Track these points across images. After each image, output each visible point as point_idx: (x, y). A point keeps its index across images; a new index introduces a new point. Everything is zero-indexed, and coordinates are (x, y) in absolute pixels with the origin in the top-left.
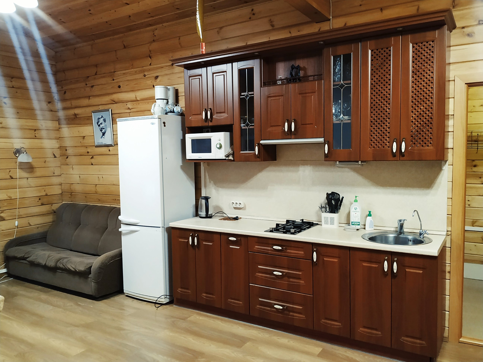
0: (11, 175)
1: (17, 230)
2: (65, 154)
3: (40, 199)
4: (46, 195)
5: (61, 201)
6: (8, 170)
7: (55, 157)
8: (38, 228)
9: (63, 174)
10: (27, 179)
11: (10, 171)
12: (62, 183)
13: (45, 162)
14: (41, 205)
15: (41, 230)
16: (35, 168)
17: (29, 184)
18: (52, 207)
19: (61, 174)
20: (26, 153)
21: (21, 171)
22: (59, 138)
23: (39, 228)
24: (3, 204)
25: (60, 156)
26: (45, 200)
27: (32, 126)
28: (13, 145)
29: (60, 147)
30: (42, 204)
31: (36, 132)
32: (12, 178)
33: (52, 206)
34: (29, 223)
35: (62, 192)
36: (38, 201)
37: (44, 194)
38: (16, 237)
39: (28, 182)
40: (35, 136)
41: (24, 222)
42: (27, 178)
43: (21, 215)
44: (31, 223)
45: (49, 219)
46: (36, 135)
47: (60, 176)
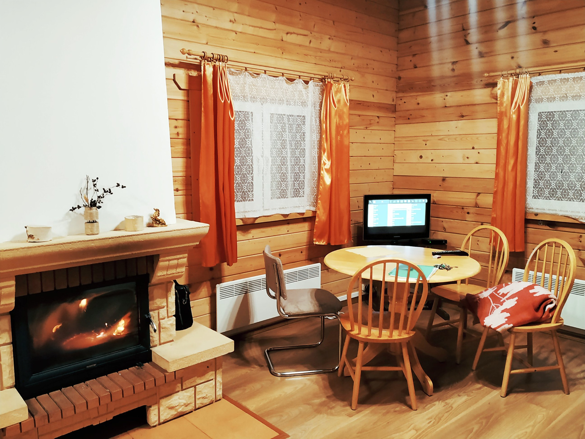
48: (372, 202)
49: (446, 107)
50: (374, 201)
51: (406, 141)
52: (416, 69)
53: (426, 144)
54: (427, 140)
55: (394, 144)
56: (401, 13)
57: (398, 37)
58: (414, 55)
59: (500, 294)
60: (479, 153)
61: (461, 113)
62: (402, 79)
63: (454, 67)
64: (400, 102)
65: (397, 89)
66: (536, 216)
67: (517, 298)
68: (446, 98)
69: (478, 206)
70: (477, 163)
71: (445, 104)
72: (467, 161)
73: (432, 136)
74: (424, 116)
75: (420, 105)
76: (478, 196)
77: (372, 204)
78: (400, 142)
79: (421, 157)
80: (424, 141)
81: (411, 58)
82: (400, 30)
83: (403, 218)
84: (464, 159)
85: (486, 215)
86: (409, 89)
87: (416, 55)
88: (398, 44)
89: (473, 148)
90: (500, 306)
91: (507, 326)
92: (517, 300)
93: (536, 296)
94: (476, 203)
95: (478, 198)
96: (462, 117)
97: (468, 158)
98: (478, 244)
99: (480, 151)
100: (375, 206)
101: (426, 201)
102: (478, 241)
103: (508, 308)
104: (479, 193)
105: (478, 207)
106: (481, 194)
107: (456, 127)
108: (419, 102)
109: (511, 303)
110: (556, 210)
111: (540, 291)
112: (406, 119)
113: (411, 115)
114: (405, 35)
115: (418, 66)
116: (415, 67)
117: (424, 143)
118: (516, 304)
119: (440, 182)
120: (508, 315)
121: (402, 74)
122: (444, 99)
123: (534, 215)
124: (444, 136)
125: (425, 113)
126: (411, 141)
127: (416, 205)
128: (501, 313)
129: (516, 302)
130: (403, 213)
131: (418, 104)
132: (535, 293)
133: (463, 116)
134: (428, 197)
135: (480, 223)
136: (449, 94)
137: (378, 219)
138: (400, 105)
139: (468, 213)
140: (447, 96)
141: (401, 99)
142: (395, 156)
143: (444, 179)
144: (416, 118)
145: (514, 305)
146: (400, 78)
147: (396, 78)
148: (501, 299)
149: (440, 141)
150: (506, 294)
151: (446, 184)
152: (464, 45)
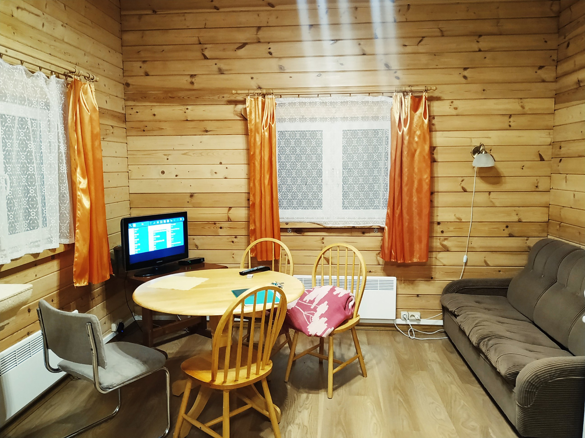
0: (464, 187)
1: (465, 268)
2: (558, 155)
3: (507, 227)
4: (520, 221)
5: (545, 234)
6: (461, 179)
7: (542, 159)
8: (500, 271)
9: (553, 189)
10: (489, 194)
11: (463, 181)
12: (550, 204)
13: (523, 168)
14: (508, 236)
15: (503, 276)
16: (503, 178)
17: (492, 202)
18: (527, 242)
19: (550, 189)
20: (486, 152)
21: (479, 180)
22: (554, 127)
23: (501, 273)
24: (449, 228)
25: (552, 158)
26: (515, 229)
27: (506, 110)
28: (471, 140)
29: (553, 142)
30: (511, 236)
31: (511, 119)
32: (465, 191)
33: (527, 240)
34: (485, 262)
35: (549, 220)
36: (504, 230)
37: (515, 219)
38: (463, 278)
39: (490, 198)
40: (510, 126)
41: (477, 259)
42: (490, 192)
43: (473, 248)
44: (488, 262)
45: (521, 260)
46: (511, 124)
47: (549, 191)
48: (132, 226)
49: (187, 120)
50: (134, 225)
51: (143, 155)
52: (148, 77)
53: (168, 159)
54: (169, 155)
55: (127, 158)
56: (123, 13)
57: (121, 39)
58: (144, 62)
59: (307, 302)
60: (227, 168)
61: (204, 128)
62: (131, 87)
63: (193, 80)
64: (130, 111)
65: (125, 96)
66: (287, 224)
67: (326, 302)
68: (187, 111)
69: (230, 219)
70: (225, 178)
71: (186, 117)
72: (215, 176)
73: (174, 150)
74: (163, 129)
75: (156, 116)
76: (229, 210)
77: (132, 228)
78: (135, 156)
79: (163, 172)
80: (165, 155)
81: (140, 64)
82: (123, 31)
83: (163, 240)
84: (212, 175)
85: (239, 228)
86: (142, 98)
87: (147, 62)
88: (122, 46)
89: (221, 163)
90: (315, 312)
91: (330, 330)
92: (327, 304)
93: (341, 297)
94: (229, 218)
95: (230, 212)
96: (206, 132)
97: (216, 173)
98: (233, 257)
99: (227, 166)
100: (136, 229)
101: (182, 219)
102: (233, 254)
103: (323, 313)
104: (230, 208)
105: (231, 221)
106: (232, 208)
107: (201, 142)
108: (155, 113)
109: (323, 308)
110: (303, 218)
111: (341, 292)
112: (141, 131)
113: (146, 126)
114: (129, 37)
115: (150, 74)
116: (147, 74)
117: (166, 157)
118: (328, 308)
119: (188, 199)
120: (326, 319)
121: (130, 81)
122: (185, 112)
123: (285, 224)
124: (188, 151)
125: (163, 125)
126: (149, 154)
127: (175, 224)
128: (320, 319)
129: (328, 306)
130: (163, 235)
131: (154, 115)
132: (338, 294)
133: (207, 131)
134: (184, 215)
135: (234, 237)
136: (189, 107)
137: (139, 244)
138: (131, 114)
139: (221, 228)
140: (187, 109)
141: (132, 109)
142: (129, 171)
143: (192, 196)
144: (153, 130)
145: (327, 309)
146: (128, 85)
147: (123, 84)
148: (311, 306)
149: (184, 155)
150: (314, 301)
151: (194, 200)
152: (202, 59)
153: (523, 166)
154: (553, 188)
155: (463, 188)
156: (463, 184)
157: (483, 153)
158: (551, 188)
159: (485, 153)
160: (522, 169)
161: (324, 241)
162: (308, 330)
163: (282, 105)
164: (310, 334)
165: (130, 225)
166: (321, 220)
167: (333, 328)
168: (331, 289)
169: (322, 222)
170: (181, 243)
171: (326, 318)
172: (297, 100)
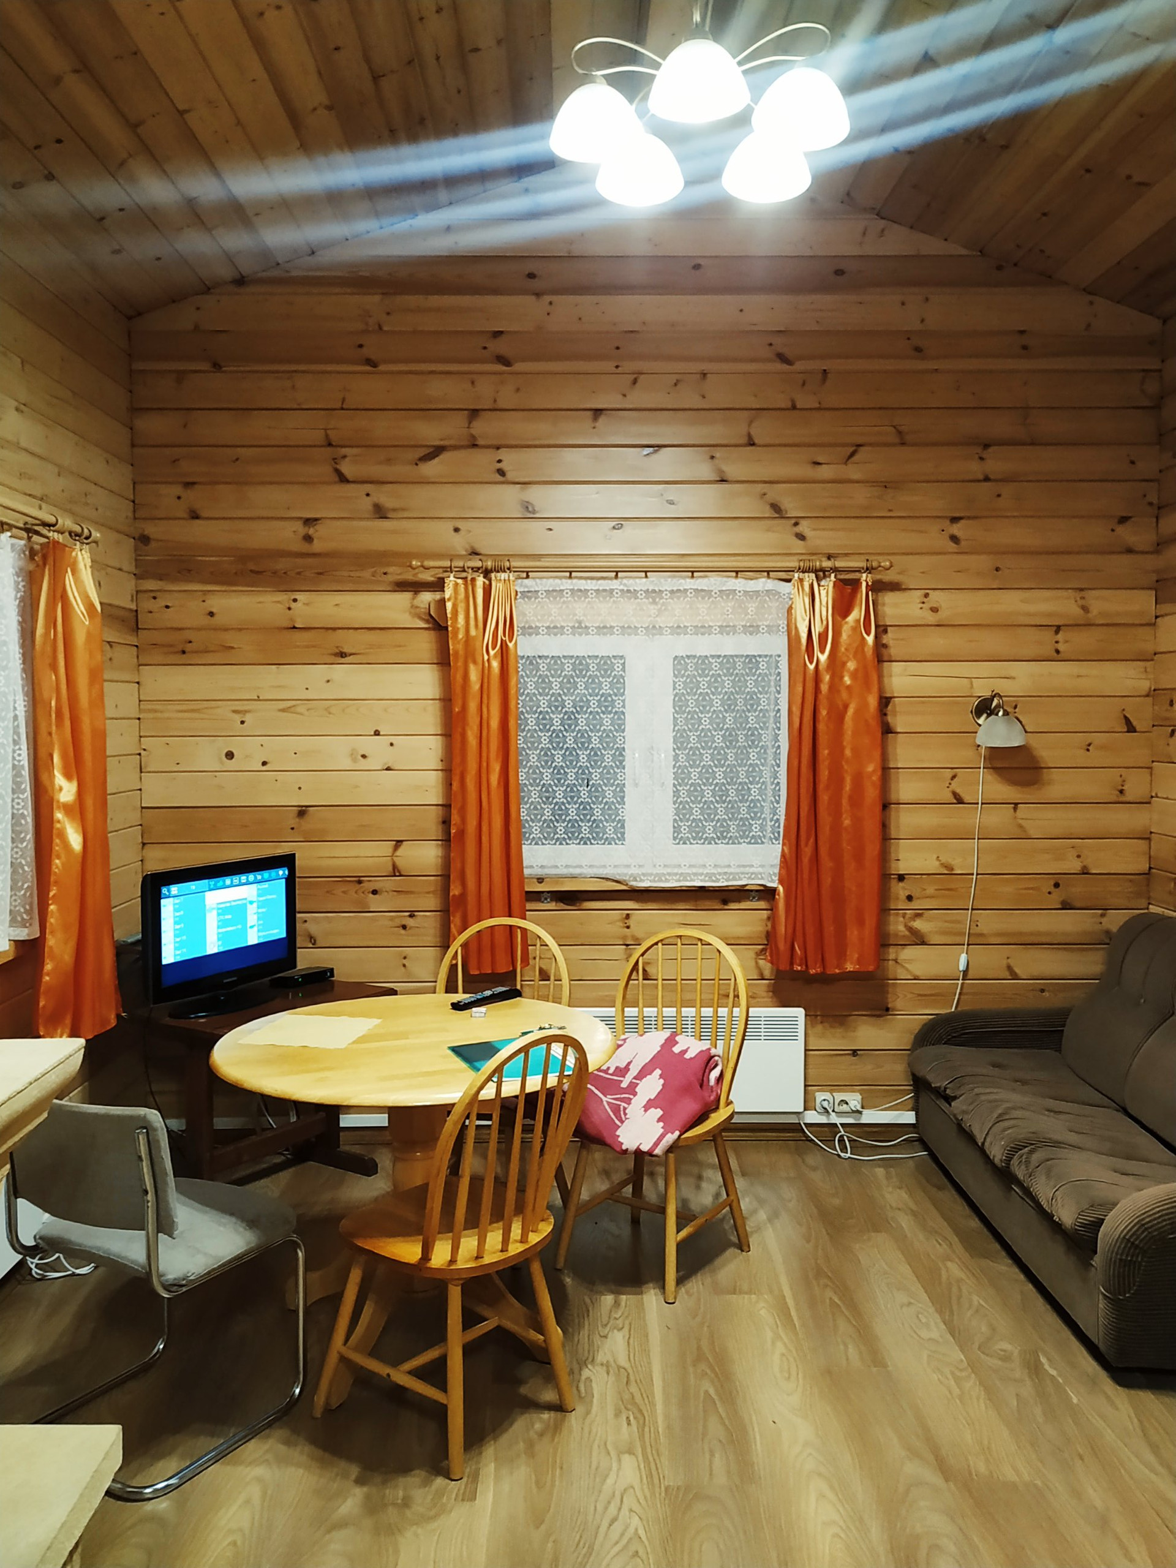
0: (958, 791)
1: (962, 984)
2: (1167, 719)
3: (1057, 885)
4: (1085, 872)
5: (1143, 902)
6: (949, 773)
7: (1131, 729)
8: (1043, 991)
9: (1157, 797)
10: (1015, 809)
11: (954, 777)
12: (1151, 833)
13: (1090, 748)
14: (1060, 906)
15: (1051, 1001)
16: (1045, 770)
17: (1021, 826)
18: (1104, 920)
19: (1152, 797)
20: (1006, 713)
21: (991, 777)
22: (1155, 654)
23: (1046, 994)
24: (925, 890)
25: (1153, 726)
26: (1077, 890)
27: (1050, 615)
28: (972, 683)
29: (1155, 690)
30: (1066, 906)
31: (1060, 637)
32: (960, 801)
33: (1103, 915)
34: (1009, 968)
35: (1150, 868)
36: (1050, 893)
37: (1075, 866)
38: (959, 1009)
39: (1015, 818)
40: (1058, 652)
41: (991, 960)
42: (1016, 804)
43: (981, 935)
44: (1017, 970)
45: (1091, 964)
46: (1061, 647)
47: (1149, 803)
48: (169, 891)
49: (294, 628)
50: (174, 889)
51: (181, 711)
52: (198, 521)
53: (242, 722)
54: (246, 712)
55: (139, 719)
56: (138, 366)
57: (131, 429)
58: (188, 485)
59: (611, 1071)
60: (392, 744)
61: (337, 647)
62: (153, 545)
63: (311, 531)
64: (147, 604)
65: (136, 567)
66: (540, 883)
67: (658, 1072)
68: (293, 605)
69: (399, 872)
70: (388, 769)
71: (292, 620)
72: (363, 764)
73: (258, 699)
74: (232, 648)
75: (216, 618)
76: (396, 848)
77: (169, 897)
78: (159, 715)
79: (230, 755)
80: (234, 712)
81: (178, 490)
82: (135, 410)
83: (240, 927)
84: (355, 760)
85: (419, 893)
86: (179, 572)
87: (196, 486)
88: (133, 445)
89: (377, 733)
90: (631, 1097)
91: (671, 1138)
92: (661, 1076)
93: (691, 1059)
94: (394, 866)
95: (398, 853)
96: (342, 657)
97: (364, 756)
98: (404, 966)
99: (393, 739)
100: (177, 900)
101: (283, 872)
102: (405, 958)
103: (652, 1097)
104: (399, 843)
105: (400, 876)
106: (404, 843)
107: (328, 681)
108: (214, 610)
109: (652, 1086)
110: (581, 867)
111: (691, 1046)
112: (176, 653)
113: (190, 642)
114: (152, 425)
115: (204, 514)
116: (195, 516)
117: (238, 718)
118: (663, 1085)
119: (293, 821)
120: (659, 1112)
121: (151, 530)
122: (289, 609)
123: (535, 880)
124: (294, 703)
125: (230, 639)
126: (193, 711)
127: (265, 885)
128: (646, 1111)
129: (662, 1081)
130: (237, 911)
131: (211, 614)
132: (685, 1052)
133: (343, 655)
134: (287, 861)
135: (408, 914)
136: (299, 596)
137: (184, 938)
138: (151, 612)
139: (375, 892)
140: (295, 600)
141: (155, 598)
142: (143, 753)
143: (302, 812)
144: (206, 651)
145: (661, 1087)
146: (144, 539)
147: (134, 538)
149: (285, 714)
150: (627, 1069)
151: (307, 824)
152: (335, 483)
153: (1089, 745)
154: (1159, 795)
155: (955, 794)
156: (956, 786)
157: (1001, 713)
158: (1154, 795)
159: (1003, 715)
160: (1088, 750)
161: (631, 922)
162: (620, 1139)
163: (528, 594)
164: (624, 1147)
165: (164, 890)
166: (625, 871)
167: (677, 1133)
168: (666, 1040)
169: (626, 875)
170: (279, 931)
171: (659, 1110)
172: (566, 584)
